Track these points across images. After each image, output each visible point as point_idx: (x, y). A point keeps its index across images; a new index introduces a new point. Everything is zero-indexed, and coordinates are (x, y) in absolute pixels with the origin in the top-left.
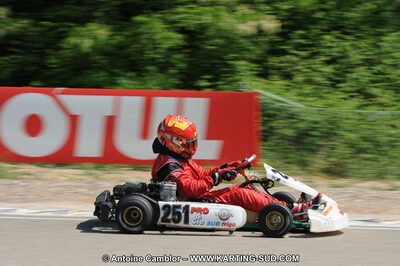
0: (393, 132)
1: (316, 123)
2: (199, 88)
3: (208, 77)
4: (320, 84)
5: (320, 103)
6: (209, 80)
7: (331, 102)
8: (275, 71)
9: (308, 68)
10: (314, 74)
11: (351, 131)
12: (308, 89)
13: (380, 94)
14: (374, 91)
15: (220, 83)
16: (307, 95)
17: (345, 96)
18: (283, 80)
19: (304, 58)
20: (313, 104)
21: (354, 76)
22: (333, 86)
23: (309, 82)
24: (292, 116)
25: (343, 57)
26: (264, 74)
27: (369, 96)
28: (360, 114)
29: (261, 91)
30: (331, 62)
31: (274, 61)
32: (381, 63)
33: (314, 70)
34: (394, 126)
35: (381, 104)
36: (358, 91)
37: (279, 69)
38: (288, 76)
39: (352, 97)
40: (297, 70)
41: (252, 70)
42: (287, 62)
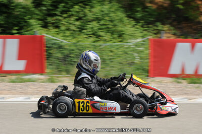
0: (111, 54)
1: (73, 50)
2: (13, 34)
3: (16, 28)
4: (74, 31)
5: (74, 41)
6: (17, 30)
7: (79, 39)
8: (51, 25)
9: (67, 23)
10: (71, 25)
12: (68, 33)
13: (104, 35)
14: (102, 34)
15: (23, 31)
16: (67, 36)
17: (87, 36)
18: (54, 29)
19: (65, 18)
20: (70, 41)
21: (90, 26)
22: (80, 31)
23: (68, 29)
24: (60, 47)
25: (84, 17)
26: (45, 26)
27: (98, 36)
28: (94, 45)
29: (45, 35)
30: (79, 19)
31: (49, 19)
32: (103, 19)
33: (71, 24)
34: (111, 51)
35: (105, 40)
36: (93, 34)
37: (53, 23)
38: (57, 27)
39: (91, 37)
40: (62, 24)
41: (39, 24)
42: (56, 20)
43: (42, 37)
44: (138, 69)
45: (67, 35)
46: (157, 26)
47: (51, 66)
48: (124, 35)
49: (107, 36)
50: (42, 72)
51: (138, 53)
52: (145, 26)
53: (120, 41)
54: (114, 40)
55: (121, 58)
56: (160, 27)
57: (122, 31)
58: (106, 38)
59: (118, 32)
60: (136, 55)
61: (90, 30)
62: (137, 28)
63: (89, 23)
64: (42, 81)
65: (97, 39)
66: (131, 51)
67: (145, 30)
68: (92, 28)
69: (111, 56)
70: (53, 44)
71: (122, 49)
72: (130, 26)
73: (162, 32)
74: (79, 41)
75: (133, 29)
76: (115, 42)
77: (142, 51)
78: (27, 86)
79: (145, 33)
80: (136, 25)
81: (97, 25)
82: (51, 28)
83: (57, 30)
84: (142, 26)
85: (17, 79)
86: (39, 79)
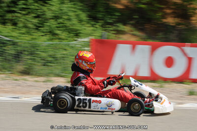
4: (30, 28)
5: (29, 38)
7: (34, 37)
8: (9, 21)
13: (61, 34)
14: (58, 32)
17: (43, 34)
19: (24, 15)
22: (37, 29)
25: (43, 15)
27: (55, 34)
31: (9, 16)
32: (61, 18)
33: (28, 21)
35: (61, 39)
36: (50, 32)
38: (15, 24)
40: (21, 21)
48: (81, 35)
54: (70, 39)
61: (47, 28)
62: (96, 28)
63: (46, 21)
65: (53, 37)
68: (49, 26)
80: (95, 24)
81: (54, 23)
83: (14, 27)
84: (102, 26)
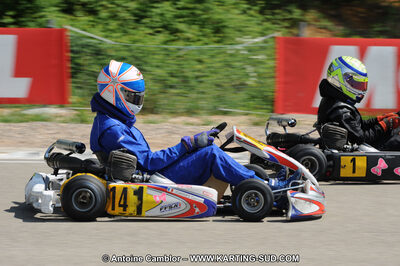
0: (199, 67)
2: (4, 25)
3: (11, 13)
4: (125, 20)
5: (125, 40)
6: (12, 17)
7: (136, 37)
8: (79, 7)
9: (112, 4)
10: (119, 9)
11: (158, 67)
12: (113, 24)
13: (185, 29)
14: (182, 27)
15: (23, 19)
16: (113, 31)
17: (151, 31)
18: (86, 15)
20: (119, 40)
21: (158, 11)
22: (137, 21)
23: (114, 17)
24: (98, 52)
26: (68, 10)
27: (175, 31)
28: (166, 49)
29: (69, 27)
33: (118, 6)
34: (200, 61)
35: (188, 39)
36: (165, 27)
37: (84, 5)
38: (93, 12)
39: (159, 32)
40: (102, 6)
41: (55, 7)
43: (62, 32)
44: (253, 97)
45: (111, 28)
46: (290, 12)
47: (80, 91)
48: (226, 30)
49: (191, 31)
50: (62, 102)
51: (254, 66)
52: (268, 11)
53: (218, 42)
54: (206, 40)
55: (219, 76)
56: (297, 13)
57: (220, 21)
58: (189, 35)
59: (213, 23)
60: (250, 69)
61: (158, 19)
62: (252, 16)
63: (155, 5)
64: (62, 119)
65: (173, 38)
66: (239, 61)
67: (268, 20)
68: (162, 15)
69: (199, 71)
70: (84, 46)
71: (221, 58)
72: (237, 11)
73: (302, 23)
74: (135, 42)
75: (243, 17)
76: (207, 44)
77: (261, 62)
78: (33, 129)
79: (267, 25)
80: (249, 9)
81: (171, 9)
82: (78, 13)
83: (91, 18)
84: (261, 12)
85: (13, 115)
86: (57, 116)
